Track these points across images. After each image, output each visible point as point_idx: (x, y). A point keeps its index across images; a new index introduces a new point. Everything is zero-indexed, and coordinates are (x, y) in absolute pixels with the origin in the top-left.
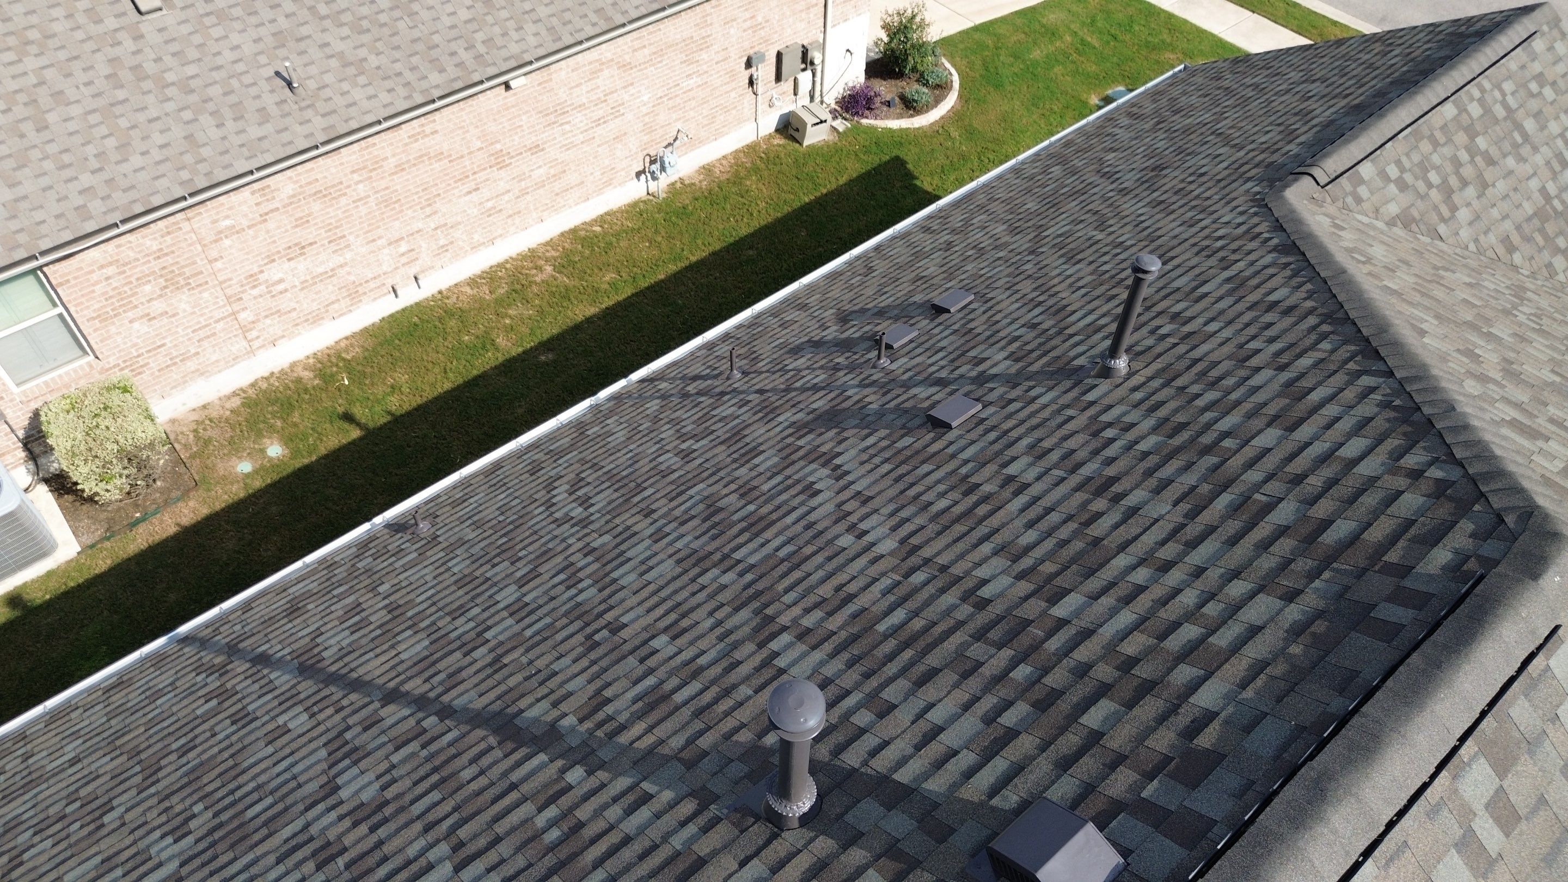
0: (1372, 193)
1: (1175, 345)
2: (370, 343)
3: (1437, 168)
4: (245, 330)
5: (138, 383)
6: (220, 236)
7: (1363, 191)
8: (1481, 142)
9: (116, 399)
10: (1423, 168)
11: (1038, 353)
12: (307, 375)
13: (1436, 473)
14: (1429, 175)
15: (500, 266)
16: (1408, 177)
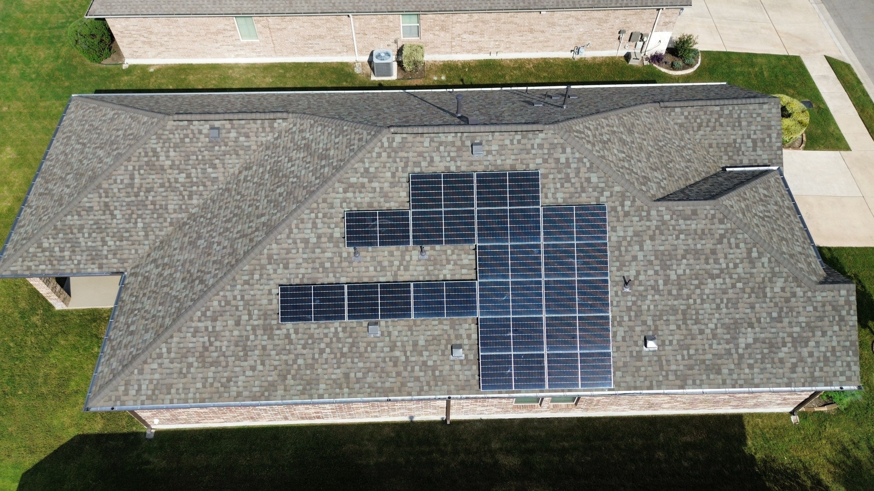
0: (675, 115)
2: (477, 64)
3: (701, 119)
4: (452, 47)
5: (425, 48)
6: (457, 22)
7: (673, 114)
8: (722, 120)
9: (419, 49)
10: (697, 117)
12: (460, 64)
14: (697, 119)
15: (520, 59)
16: (690, 117)
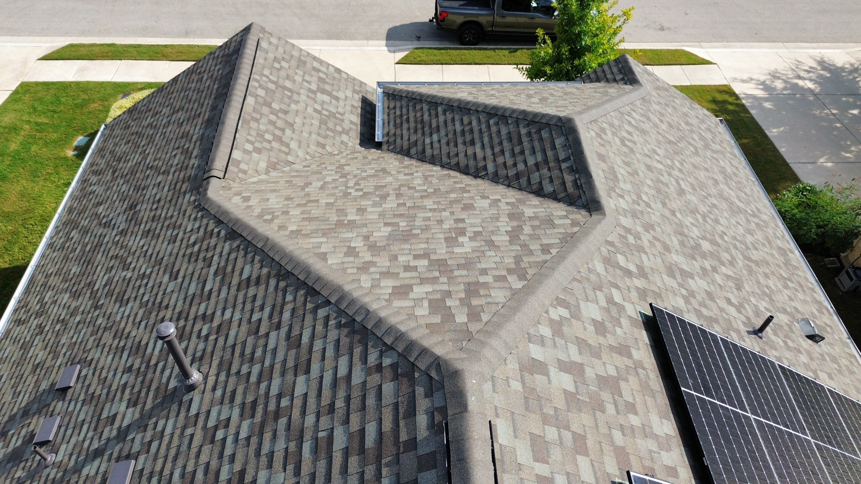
0: (248, 164)
1: (216, 340)
3: (266, 131)
7: (243, 166)
8: (275, 106)
10: (260, 135)
11: (144, 391)
13: (387, 362)
14: (266, 137)
16: (257, 145)
